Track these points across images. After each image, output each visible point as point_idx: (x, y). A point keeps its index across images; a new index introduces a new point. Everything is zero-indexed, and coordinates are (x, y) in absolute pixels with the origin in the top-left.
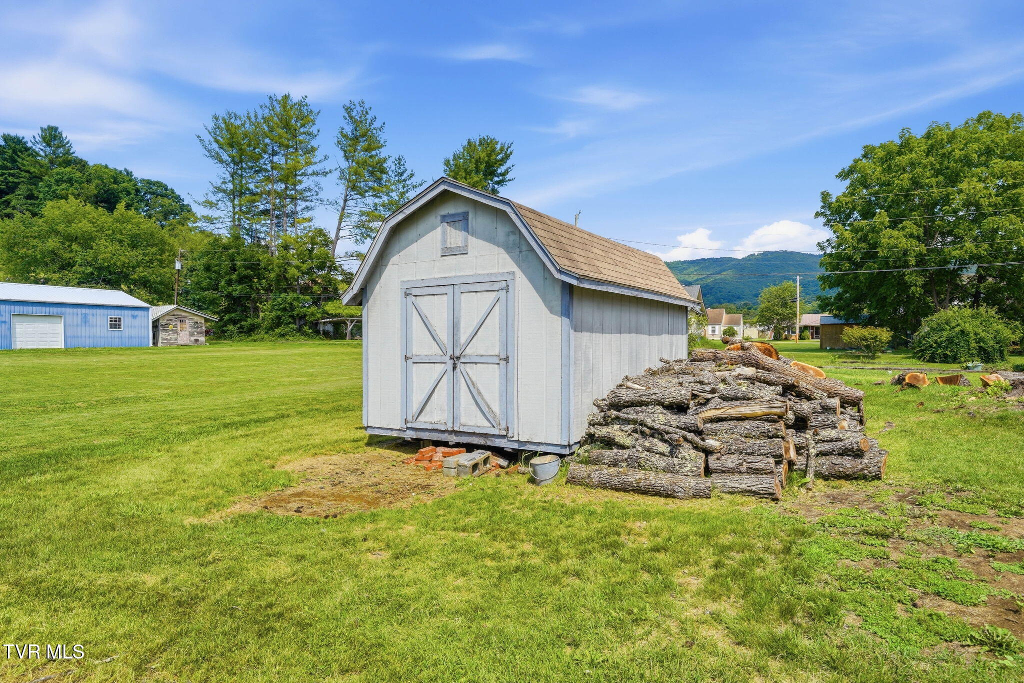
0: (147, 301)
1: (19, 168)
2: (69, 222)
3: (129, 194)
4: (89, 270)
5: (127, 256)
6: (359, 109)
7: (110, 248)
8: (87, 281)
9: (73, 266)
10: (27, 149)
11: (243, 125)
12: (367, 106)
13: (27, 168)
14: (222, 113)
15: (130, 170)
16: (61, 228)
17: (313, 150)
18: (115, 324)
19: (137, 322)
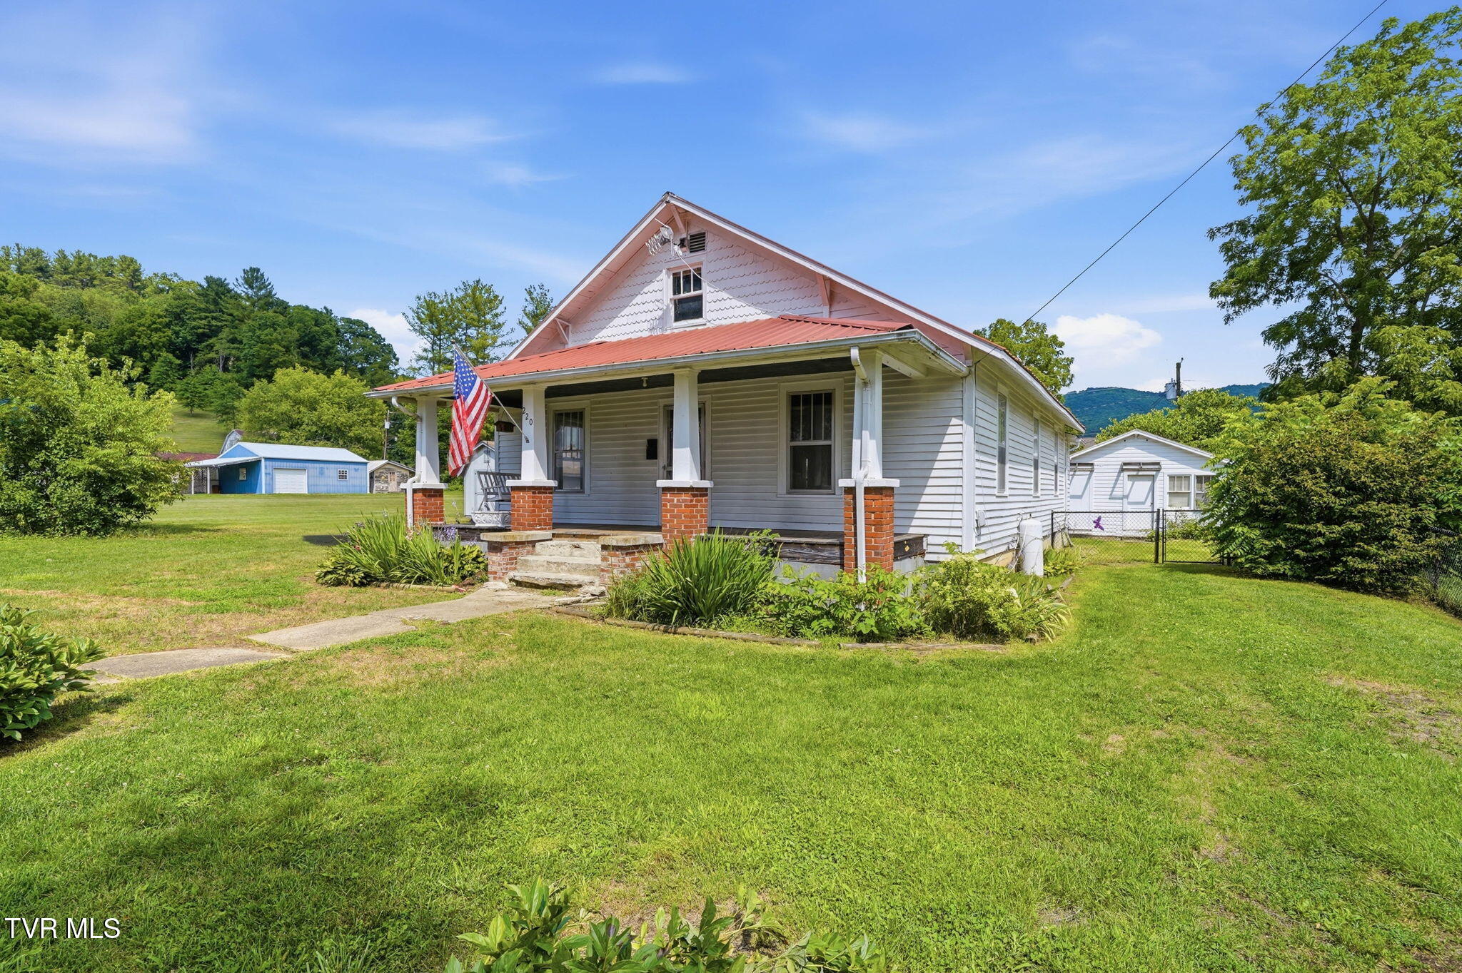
0: (364, 457)
1: (221, 311)
2: (298, 387)
3: (330, 335)
4: (314, 429)
5: (344, 417)
6: (539, 291)
7: (331, 410)
8: (313, 438)
9: (301, 425)
10: (229, 291)
11: (441, 303)
12: (545, 288)
13: (231, 311)
14: (424, 294)
15: (329, 308)
16: (292, 393)
17: (500, 326)
18: (343, 476)
19: (358, 474)
